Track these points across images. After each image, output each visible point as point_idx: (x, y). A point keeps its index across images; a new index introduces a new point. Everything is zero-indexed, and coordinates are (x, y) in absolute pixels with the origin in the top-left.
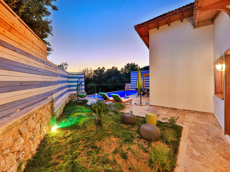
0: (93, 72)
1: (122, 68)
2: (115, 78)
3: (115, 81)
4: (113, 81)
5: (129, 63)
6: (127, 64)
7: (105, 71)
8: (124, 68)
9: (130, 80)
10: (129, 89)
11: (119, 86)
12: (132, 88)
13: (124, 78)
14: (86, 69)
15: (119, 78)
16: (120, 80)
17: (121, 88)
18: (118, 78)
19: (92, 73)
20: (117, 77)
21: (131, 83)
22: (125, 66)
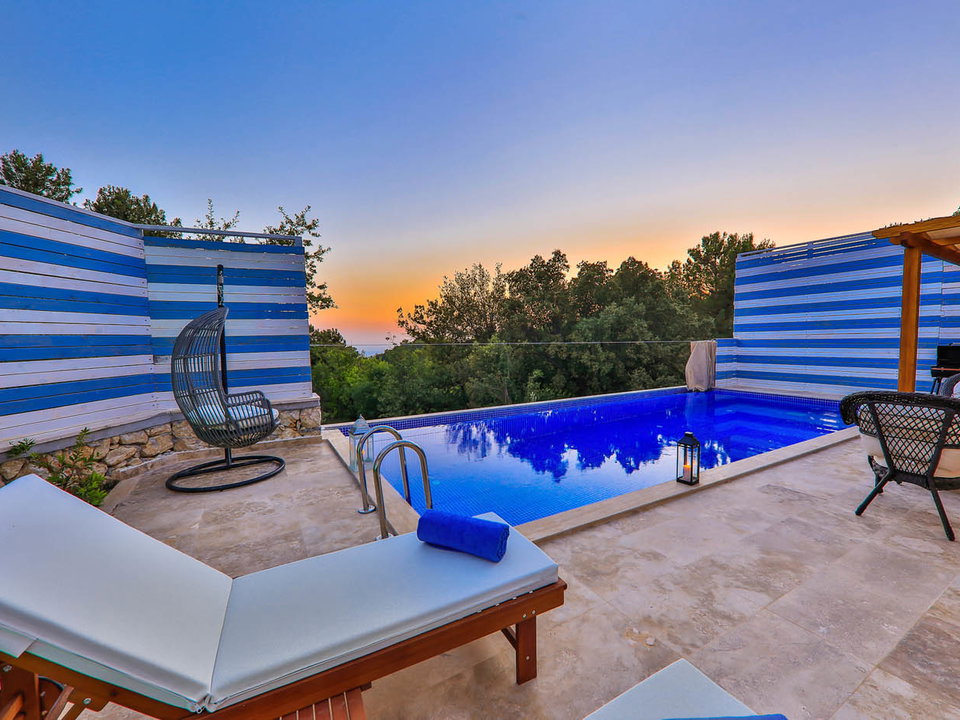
1: (675, 265)
2: (621, 310)
3: (623, 330)
4: (608, 325)
5: (717, 234)
6: (705, 240)
8: (684, 261)
10: (721, 384)
11: (645, 361)
12: (740, 374)
13: (679, 312)
14: (477, 271)
15: (651, 308)
16: (659, 321)
17: (661, 367)
18: (641, 308)
20: (637, 301)
21: (738, 335)
22: (694, 253)
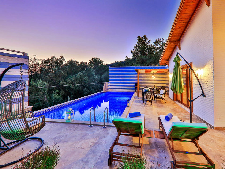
0: (40, 63)
3: (82, 79)
4: (79, 78)
5: (95, 58)
7: (64, 63)
9: (108, 77)
10: (108, 90)
12: (110, 88)
19: (38, 64)
21: (110, 81)
